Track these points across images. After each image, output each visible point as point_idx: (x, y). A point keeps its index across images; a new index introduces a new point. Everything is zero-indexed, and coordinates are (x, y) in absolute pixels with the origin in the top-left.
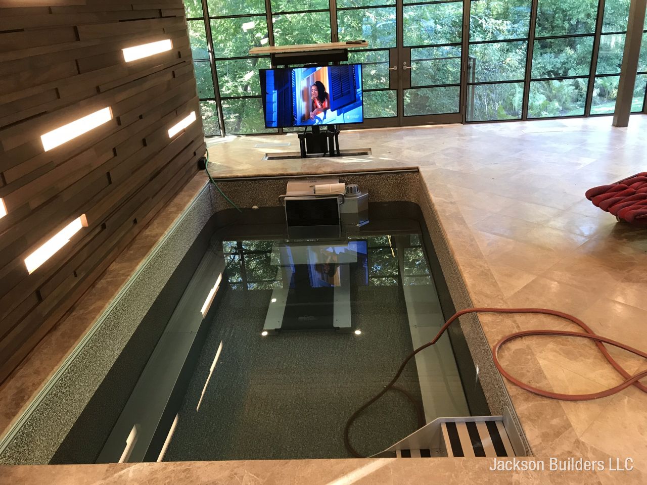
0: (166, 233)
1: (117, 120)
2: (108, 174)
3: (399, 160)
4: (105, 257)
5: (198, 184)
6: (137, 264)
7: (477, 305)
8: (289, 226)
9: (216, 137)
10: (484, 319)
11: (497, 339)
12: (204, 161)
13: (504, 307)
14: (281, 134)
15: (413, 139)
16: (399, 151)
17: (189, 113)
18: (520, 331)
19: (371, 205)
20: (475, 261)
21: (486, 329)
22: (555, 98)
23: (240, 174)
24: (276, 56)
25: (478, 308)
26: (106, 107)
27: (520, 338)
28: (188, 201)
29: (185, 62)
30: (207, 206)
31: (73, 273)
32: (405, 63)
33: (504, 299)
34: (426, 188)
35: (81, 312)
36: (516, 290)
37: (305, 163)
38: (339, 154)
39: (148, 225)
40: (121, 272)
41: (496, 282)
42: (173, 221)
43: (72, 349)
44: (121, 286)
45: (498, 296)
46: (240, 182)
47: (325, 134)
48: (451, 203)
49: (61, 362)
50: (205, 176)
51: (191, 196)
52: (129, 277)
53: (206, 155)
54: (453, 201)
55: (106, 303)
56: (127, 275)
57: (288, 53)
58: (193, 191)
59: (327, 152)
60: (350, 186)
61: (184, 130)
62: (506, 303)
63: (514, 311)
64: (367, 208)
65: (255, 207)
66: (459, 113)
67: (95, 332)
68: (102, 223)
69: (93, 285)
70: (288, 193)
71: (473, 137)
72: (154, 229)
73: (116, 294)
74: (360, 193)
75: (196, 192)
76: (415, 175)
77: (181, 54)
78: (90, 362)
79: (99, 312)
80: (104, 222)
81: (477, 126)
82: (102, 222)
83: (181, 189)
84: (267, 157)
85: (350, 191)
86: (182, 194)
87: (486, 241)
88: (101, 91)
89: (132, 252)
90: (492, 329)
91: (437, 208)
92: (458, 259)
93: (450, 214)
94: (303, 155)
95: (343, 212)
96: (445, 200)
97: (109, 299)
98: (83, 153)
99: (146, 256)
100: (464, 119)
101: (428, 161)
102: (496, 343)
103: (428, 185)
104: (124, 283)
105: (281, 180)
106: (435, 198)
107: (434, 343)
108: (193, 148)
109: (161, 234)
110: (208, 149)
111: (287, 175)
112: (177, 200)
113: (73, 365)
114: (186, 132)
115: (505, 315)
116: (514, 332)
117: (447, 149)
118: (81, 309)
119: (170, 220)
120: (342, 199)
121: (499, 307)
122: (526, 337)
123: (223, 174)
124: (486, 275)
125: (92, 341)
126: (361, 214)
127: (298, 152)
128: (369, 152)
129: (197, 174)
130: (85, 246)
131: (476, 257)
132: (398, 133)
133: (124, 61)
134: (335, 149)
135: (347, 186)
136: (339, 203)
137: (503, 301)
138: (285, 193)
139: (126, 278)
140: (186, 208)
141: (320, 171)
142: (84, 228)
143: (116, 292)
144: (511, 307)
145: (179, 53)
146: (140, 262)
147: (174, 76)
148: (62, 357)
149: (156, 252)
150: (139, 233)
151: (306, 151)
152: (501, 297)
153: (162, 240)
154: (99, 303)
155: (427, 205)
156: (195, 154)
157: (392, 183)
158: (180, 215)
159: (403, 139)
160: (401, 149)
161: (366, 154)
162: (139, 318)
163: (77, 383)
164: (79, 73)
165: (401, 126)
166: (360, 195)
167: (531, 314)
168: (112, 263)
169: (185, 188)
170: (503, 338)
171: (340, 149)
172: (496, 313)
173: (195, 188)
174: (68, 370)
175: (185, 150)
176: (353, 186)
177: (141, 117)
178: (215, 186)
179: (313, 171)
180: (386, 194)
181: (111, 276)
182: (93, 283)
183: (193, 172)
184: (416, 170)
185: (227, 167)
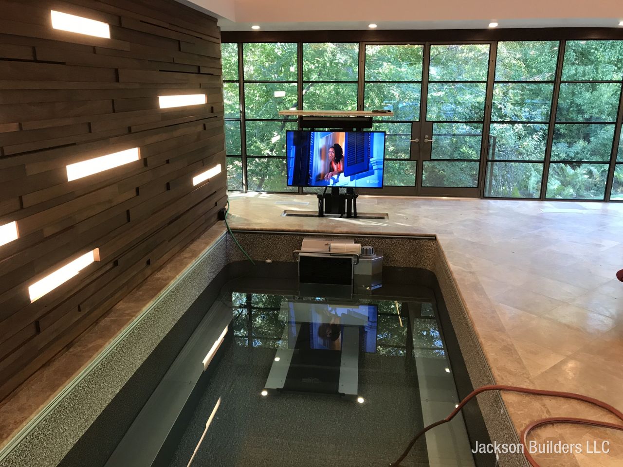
0: (178, 277)
1: (144, 161)
2: (128, 212)
3: (416, 227)
4: (112, 295)
5: (216, 234)
6: (144, 305)
7: (501, 382)
8: (300, 282)
9: (238, 192)
10: (509, 398)
11: (525, 424)
12: (225, 212)
13: (531, 387)
14: (301, 194)
15: (431, 209)
16: (416, 218)
17: (214, 165)
18: (551, 417)
19: (384, 268)
20: (497, 334)
21: (511, 410)
22: (569, 185)
23: (257, 227)
24: (304, 119)
25: (502, 386)
26: (136, 147)
27: (551, 425)
28: (204, 248)
29: (216, 117)
30: (221, 256)
31: (77, 308)
32: (427, 136)
33: (530, 378)
34: (444, 256)
35: (79, 349)
36: (543, 370)
37: (322, 222)
38: (356, 216)
39: (161, 268)
40: (127, 312)
41: (520, 358)
42: (186, 266)
43: (61, 387)
44: (125, 326)
45: (523, 374)
46: (257, 235)
47: (343, 197)
48: (471, 272)
49: (48, 401)
50: (224, 227)
51: (207, 244)
52: (134, 318)
53: (226, 207)
54: (472, 270)
55: (106, 342)
56: (132, 315)
57: (315, 117)
58: (210, 239)
59: (344, 213)
60: (365, 247)
61: (208, 181)
62: (533, 383)
63: (543, 393)
64: (381, 271)
65: (269, 261)
66: (478, 187)
67: (90, 372)
68: (115, 260)
69: (96, 322)
70: (303, 249)
71: (491, 211)
72: (166, 272)
73: (117, 334)
74: (375, 256)
75: (212, 241)
76: (431, 243)
77: (214, 109)
78: (80, 404)
79: (97, 351)
80: (116, 259)
81: (495, 202)
82: (115, 258)
83: (198, 237)
84: (286, 214)
85: (364, 252)
86: (199, 240)
87: (508, 314)
88: (132, 132)
89: (141, 293)
90: (518, 411)
91: (456, 276)
92: (478, 331)
93: (469, 283)
94: (321, 214)
95: (357, 273)
96: (463, 269)
97: (111, 338)
98: (106, 188)
99: (154, 298)
100: (482, 194)
101: (446, 231)
102: (524, 427)
103: (446, 253)
104: (128, 323)
105: (298, 236)
106: (454, 266)
107: (449, 420)
108: (215, 199)
109: (173, 278)
110: (229, 202)
111: (304, 231)
112: (193, 246)
113: (61, 405)
114: (209, 182)
115: (532, 396)
116: (544, 417)
117: (465, 221)
118: (79, 346)
119: (183, 264)
120: (356, 259)
121: (525, 387)
122: (558, 424)
123: (241, 225)
124: (508, 350)
125: (85, 381)
126: (375, 277)
127: (316, 212)
128: (386, 217)
129: (217, 224)
130: (94, 281)
131: (497, 330)
132: (416, 202)
133: (159, 107)
134: (353, 211)
135: (363, 247)
136: (353, 263)
137: (530, 380)
138: (300, 249)
139: (130, 319)
140: (201, 255)
141: (335, 231)
142: (95, 263)
143: (119, 332)
144: (538, 388)
145: (212, 108)
146: (146, 303)
147: (205, 129)
148: (50, 395)
149: (165, 295)
150: (151, 274)
151: (324, 211)
152: (527, 376)
153: (173, 284)
154: (99, 341)
155: (445, 273)
156: (216, 204)
157: (408, 248)
158: (194, 260)
159: (420, 208)
160: (418, 217)
161: (383, 218)
162: (139, 362)
163: (62, 425)
164: (114, 112)
165: (418, 196)
166: (375, 258)
167: (562, 399)
168: (119, 302)
169: (203, 236)
170: (531, 423)
171: (357, 211)
172: (521, 393)
173: (213, 236)
174: (55, 411)
175: (208, 199)
176: (368, 247)
177: (168, 162)
178: (233, 237)
179: (330, 230)
180: (401, 259)
181: (117, 315)
182: (97, 320)
183: (212, 221)
184: (433, 238)
185: (246, 220)
